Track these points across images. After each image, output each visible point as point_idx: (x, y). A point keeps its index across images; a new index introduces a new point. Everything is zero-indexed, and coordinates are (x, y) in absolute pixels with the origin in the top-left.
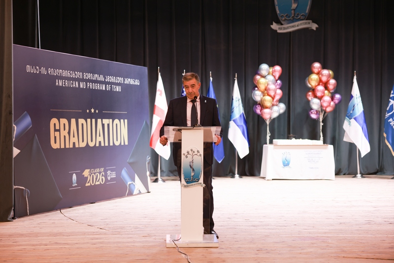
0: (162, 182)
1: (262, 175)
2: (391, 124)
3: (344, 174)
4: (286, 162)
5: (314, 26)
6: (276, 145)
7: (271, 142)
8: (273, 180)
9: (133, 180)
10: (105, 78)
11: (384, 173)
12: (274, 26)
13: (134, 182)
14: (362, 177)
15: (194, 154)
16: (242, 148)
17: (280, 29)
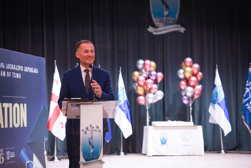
0: (58, 160)
1: (143, 152)
2: (248, 108)
3: (210, 151)
4: (164, 141)
5: (182, 30)
6: (155, 126)
7: (150, 124)
8: (153, 156)
9: (31, 159)
10: (6, 66)
11: (242, 149)
12: (150, 29)
13: (32, 161)
14: (226, 152)
15: (93, 130)
16: (127, 130)
17: (155, 31)
